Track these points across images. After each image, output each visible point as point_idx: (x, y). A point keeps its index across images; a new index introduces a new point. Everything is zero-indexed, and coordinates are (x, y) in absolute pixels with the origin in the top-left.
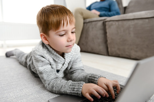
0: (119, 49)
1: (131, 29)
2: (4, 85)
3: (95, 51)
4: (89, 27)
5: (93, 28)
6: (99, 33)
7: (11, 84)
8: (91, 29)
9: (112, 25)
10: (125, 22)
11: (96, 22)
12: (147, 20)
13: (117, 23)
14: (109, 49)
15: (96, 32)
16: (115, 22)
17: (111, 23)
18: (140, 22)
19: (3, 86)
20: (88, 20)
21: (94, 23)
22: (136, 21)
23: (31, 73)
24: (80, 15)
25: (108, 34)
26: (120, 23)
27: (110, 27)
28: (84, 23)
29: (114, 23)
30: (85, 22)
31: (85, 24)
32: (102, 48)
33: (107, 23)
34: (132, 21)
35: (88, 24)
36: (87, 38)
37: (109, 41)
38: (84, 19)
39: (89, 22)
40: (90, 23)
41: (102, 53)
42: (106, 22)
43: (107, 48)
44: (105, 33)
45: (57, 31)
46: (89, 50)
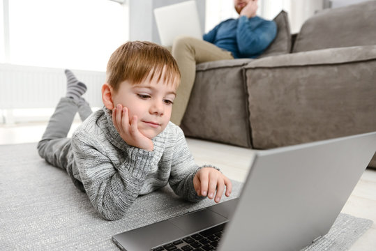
0: (275, 133)
1: (302, 88)
2: (16, 207)
3: (222, 138)
4: (207, 82)
5: (217, 83)
6: (232, 96)
7: (32, 205)
8: (212, 86)
9: (259, 77)
10: (288, 73)
11: (226, 70)
12: (335, 69)
13: (271, 73)
14: (254, 133)
15: (223, 94)
16: (267, 71)
17: (257, 72)
18: (321, 72)
19: (14, 209)
20: (206, 65)
21: (219, 72)
22: (311, 71)
23: (73, 184)
24: (188, 54)
25: (250, 99)
26: (277, 73)
27: (254, 82)
28: (197, 72)
29: (263, 73)
30: (200, 69)
31: (201, 74)
32: (237, 130)
33: (248, 73)
34: (304, 70)
35: (207, 74)
36: (203, 105)
37: (253, 115)
38: (198, 62)
39: (209, 70)
40: (212, 71)
41: (237, 143)
42: (246, 69)
43: (250, 130)
44: (245, 96)
45: (135, 85)
46: (209, 134)
